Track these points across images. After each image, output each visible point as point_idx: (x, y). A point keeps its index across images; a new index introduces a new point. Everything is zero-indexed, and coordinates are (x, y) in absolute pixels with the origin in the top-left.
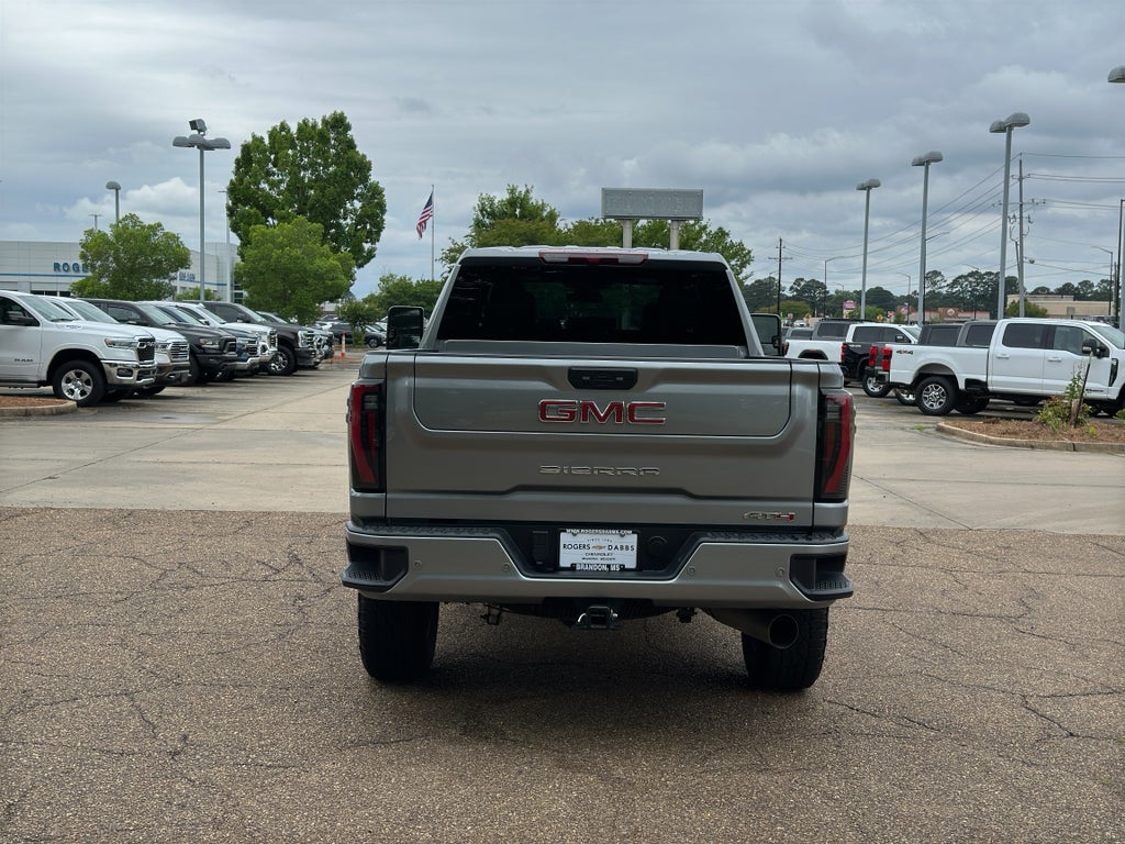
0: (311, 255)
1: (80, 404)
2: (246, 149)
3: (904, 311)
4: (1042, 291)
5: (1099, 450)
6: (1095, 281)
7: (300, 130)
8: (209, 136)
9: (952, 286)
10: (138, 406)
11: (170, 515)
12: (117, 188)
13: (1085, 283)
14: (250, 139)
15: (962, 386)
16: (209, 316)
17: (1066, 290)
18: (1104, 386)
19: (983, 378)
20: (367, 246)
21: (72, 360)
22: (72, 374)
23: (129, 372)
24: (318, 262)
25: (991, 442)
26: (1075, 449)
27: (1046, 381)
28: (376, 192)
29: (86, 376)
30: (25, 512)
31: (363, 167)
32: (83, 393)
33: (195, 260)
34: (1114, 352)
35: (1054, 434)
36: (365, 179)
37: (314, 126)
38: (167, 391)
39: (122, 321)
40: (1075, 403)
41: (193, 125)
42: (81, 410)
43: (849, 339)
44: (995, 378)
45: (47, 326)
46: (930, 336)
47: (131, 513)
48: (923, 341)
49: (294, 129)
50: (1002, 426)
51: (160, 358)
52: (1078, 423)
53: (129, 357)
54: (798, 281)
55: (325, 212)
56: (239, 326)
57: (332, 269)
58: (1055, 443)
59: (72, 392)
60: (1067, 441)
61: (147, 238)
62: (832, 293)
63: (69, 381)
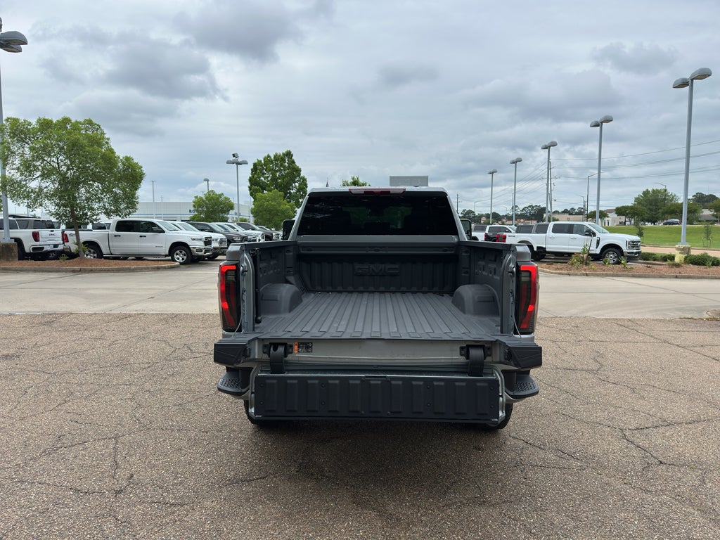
0: (280, 204)
1: (181, 264)
2: (255, 165)
3: (504, 220)
4: (556, 212)
5: (598, 275)
6: (576, 208)
7: (275, 157)
8: (240, 160)
9: (522, 211)
10: (205, 264)
11: (192, 316)
12: (208, 181)
13: (572, 209)
14: (256, 161)
15: (535, 249)
16: (238, 228)
17: (565, 212)
18: (595, 249)
19: (544, 246)
20: (300, 200)
21: (178, 246)
22: (178, 252)
23: (201, 250)
24: (282, 206)
25: (552, 273)
26: (587, 275)
27: (570, 247)
28: (304, 180)
29: (184, 252)
30: (130, 316)
31: (298, 171)
32: (183, 259)
33: (236, 207)
34: (598, 234)
35: (577, 269)
36: (299, 175)
37: (280, 156)
38: (219, 257)
39: (202, 230)
40: (585, 256)
41: (234, 155)
42: (182, 266)
43: (487, 231)
44: (549, 246)
45: (168, 233)
46: (520, 230)
47: (176, 316)
48: (517, 232)
49: (272, 158)
50: (554, 266)
51: (215, 245)
52: (587, 264)
53: (201, 245)
54: (464, 211)
55: (285, 188)
56: (250, 231)
57: (288, 209)
58: (579, 273)
59: (178, 259)
60: (583, 272)
61: (218, 198)
62: (477, 214)
63: (177, 254)
